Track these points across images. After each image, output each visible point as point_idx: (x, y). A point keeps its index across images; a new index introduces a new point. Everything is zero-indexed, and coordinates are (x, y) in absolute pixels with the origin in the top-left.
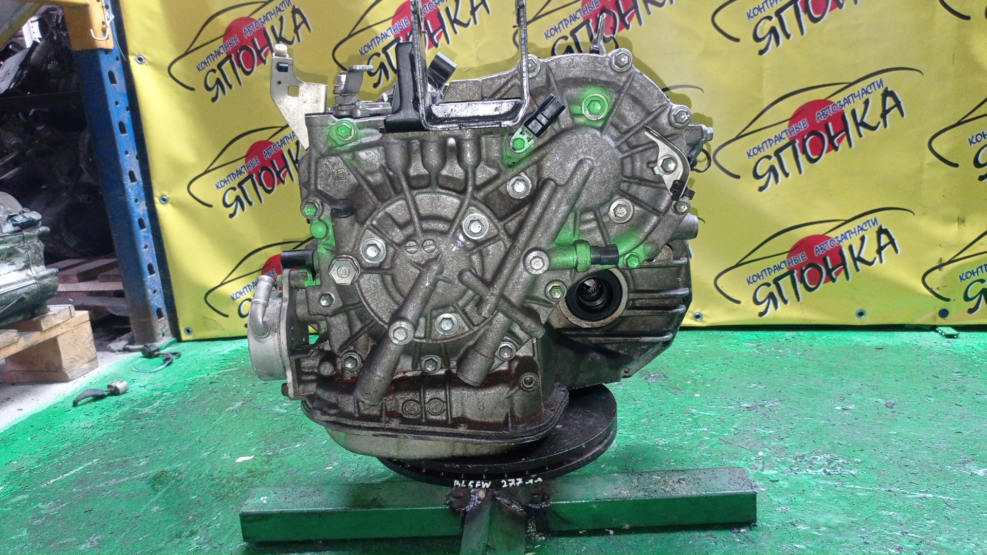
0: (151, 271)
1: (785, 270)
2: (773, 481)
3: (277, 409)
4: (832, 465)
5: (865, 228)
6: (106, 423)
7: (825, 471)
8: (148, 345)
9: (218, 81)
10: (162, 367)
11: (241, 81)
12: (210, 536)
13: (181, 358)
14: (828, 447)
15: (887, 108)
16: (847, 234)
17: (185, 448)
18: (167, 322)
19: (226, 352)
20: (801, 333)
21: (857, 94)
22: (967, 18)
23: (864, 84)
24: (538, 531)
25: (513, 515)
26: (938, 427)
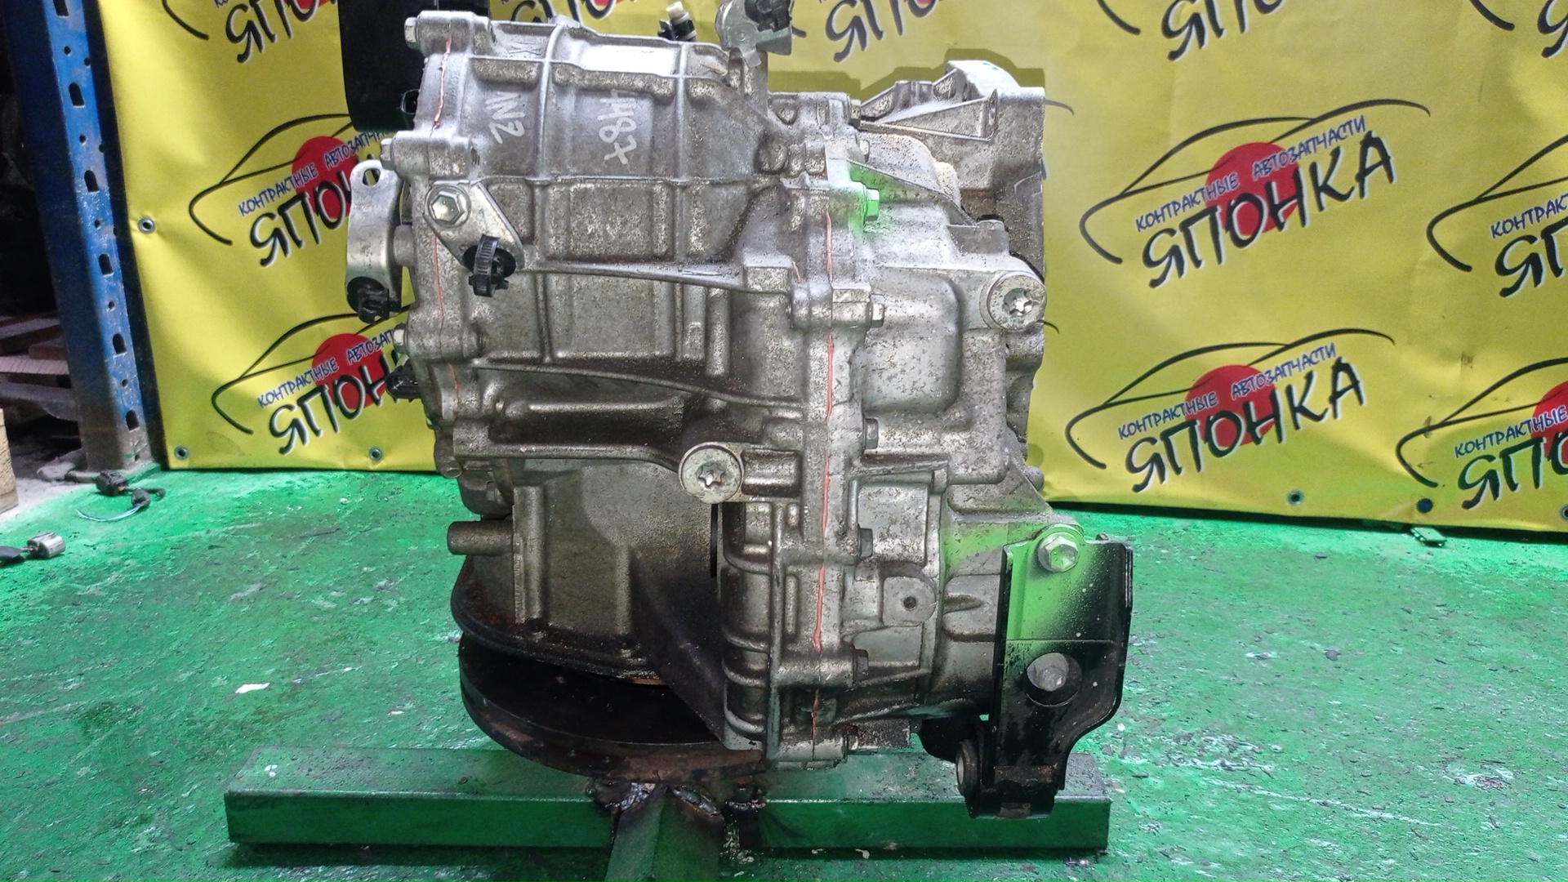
0: (119, 347)
1: (1182, 419)
2: (1138, 777)
3: (319, 601)
4: (1235, 754)
5: (1314, 359)
6: (18, 608)
7: (1223, 765)
8: (109, 473)
9: (250, 27)
10: (129, 513)
11: (290, 28)
12: (173, 826)
13: (166, 499)
14: (1231, 722)
15: (1368, 165)
16: (1286, 367)
17: (150, 663)
18: (144, 436)
19: (244, 494)
20: (1199, 523)
21: (1321, 139)
22: (1509, 26)
23: (1334, 123)
24: (742, 847)
25: (700, 822)
26: (1408, 697)
